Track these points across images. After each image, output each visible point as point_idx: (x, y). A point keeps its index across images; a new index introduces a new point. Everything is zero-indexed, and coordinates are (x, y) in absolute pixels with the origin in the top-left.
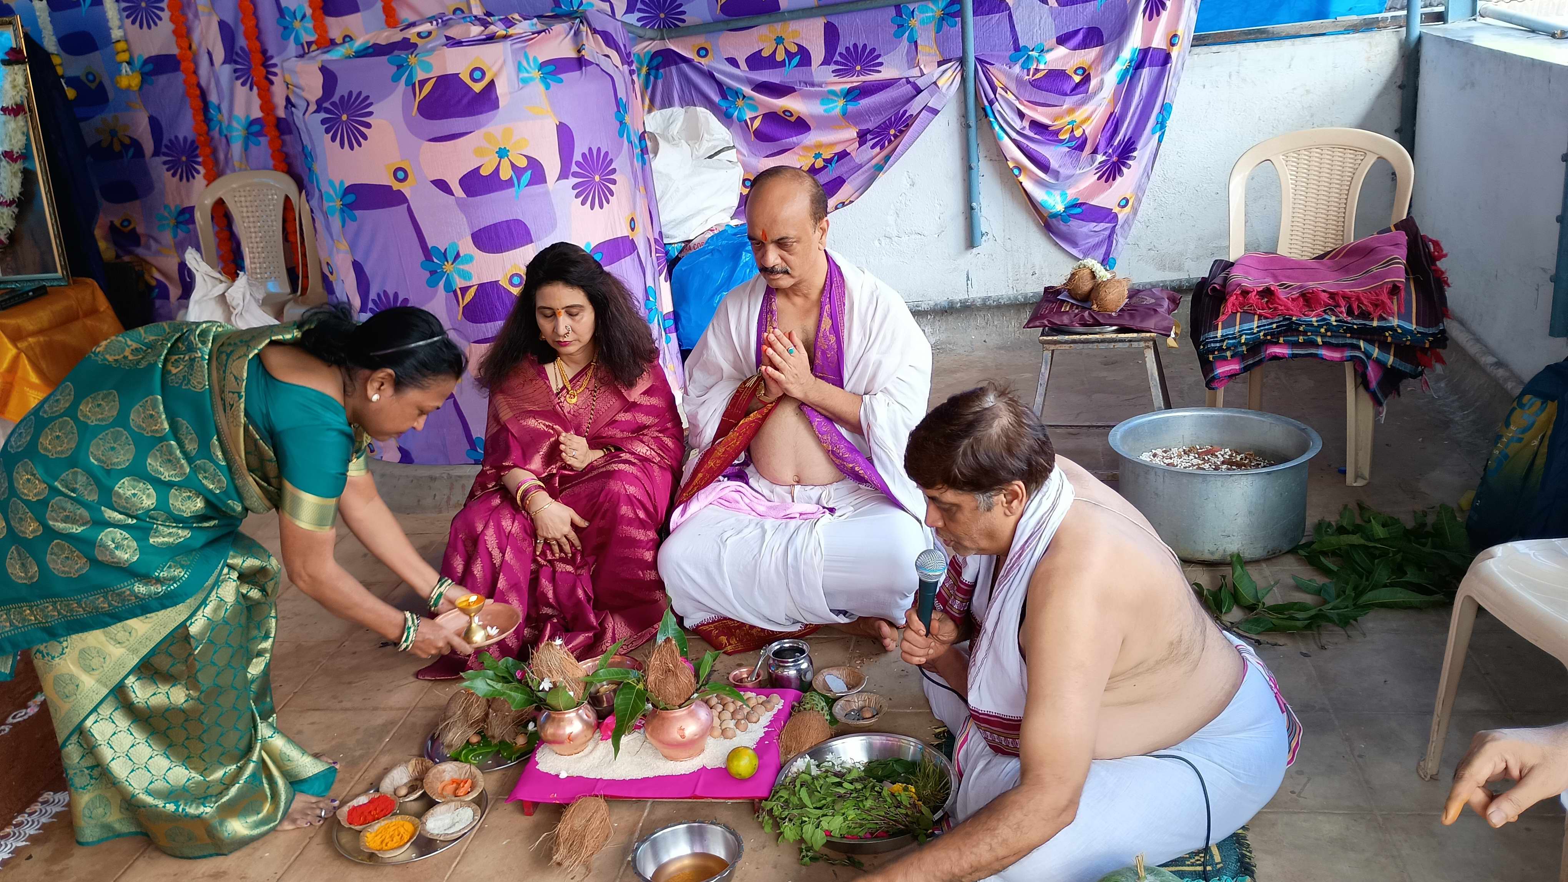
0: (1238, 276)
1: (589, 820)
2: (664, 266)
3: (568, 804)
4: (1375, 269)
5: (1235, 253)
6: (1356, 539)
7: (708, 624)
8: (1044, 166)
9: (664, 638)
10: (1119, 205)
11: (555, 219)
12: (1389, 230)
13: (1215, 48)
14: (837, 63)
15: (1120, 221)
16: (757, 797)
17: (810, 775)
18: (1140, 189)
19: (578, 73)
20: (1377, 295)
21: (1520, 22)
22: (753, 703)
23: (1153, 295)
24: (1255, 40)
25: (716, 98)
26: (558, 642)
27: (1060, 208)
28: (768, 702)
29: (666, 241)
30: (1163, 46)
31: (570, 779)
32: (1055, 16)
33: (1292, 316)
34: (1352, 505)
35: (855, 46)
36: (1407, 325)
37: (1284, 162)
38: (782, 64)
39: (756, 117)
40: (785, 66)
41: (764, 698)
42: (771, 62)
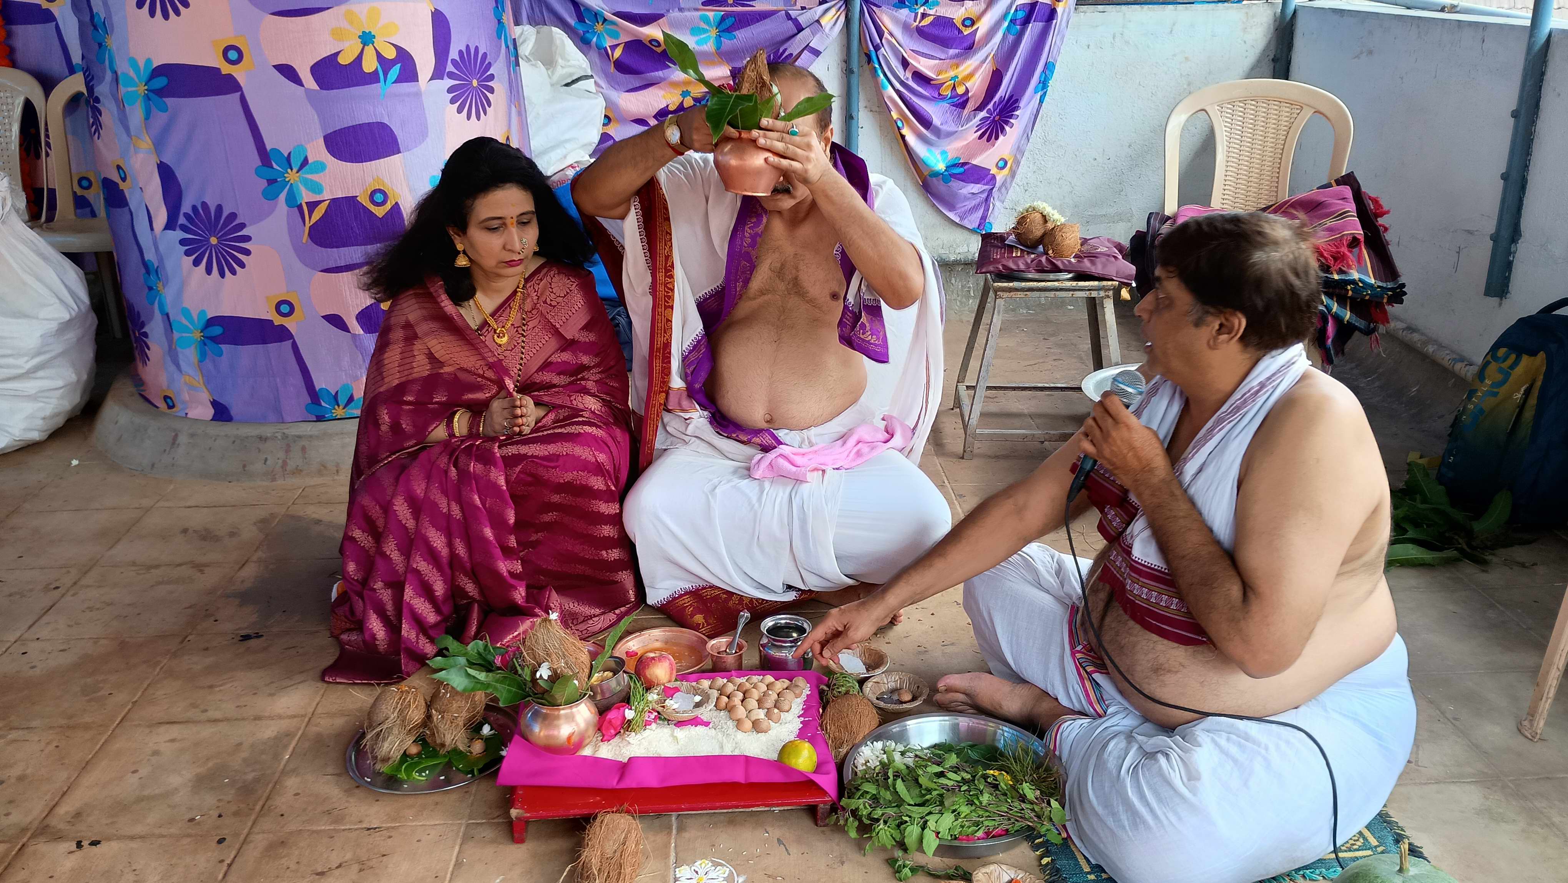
4: (1329, 222)
5: (1171, 208)
8: (926, 122)
10: (997, 165)
11: (427, 127)
13: (1099, 8)
15: (997, 185)
18: (1019, 151)
20: (1334, 248)
22: (778, 688)
27: (941, 167)
28: (794, 686)
36: (1366, 279)
37: (1219, 113)
39: (617, 46)
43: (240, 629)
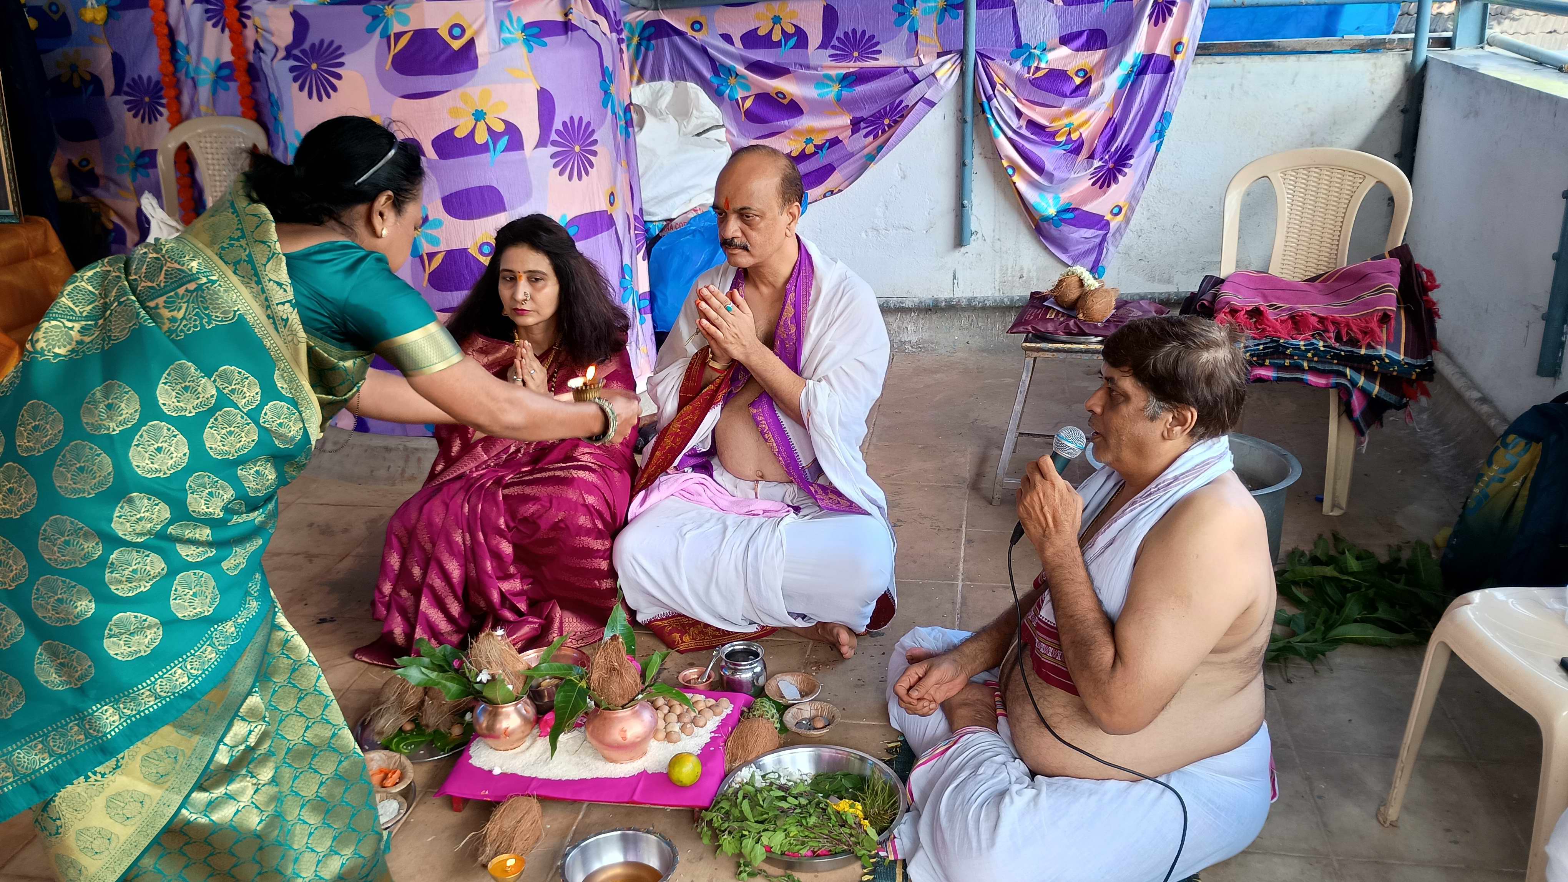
0: (1227, 294)
1: (520, 821)
2: (643, 245)
3: (498, 803)
4: (1367, 296)
5: (1226, 270)
6: (1329, 571)
7: (662, 619)
8: (1039, 168)
9: (612, 635)
10: (1111, 211)
11: (531, 189)
12: (1382, 257)
13: (1219, 59)
14: (834, 47)
15: (1112, 231)
16: (697, 807)
17: (753, 786)
18: (1134, 198)
19: (563, 37)
20: (1367, 322)
21: (1528, 53)
22: (701, 706)
23: (1140, 308)
24: (1260, 53)
25: (708, 74)
26: (500, 632)
27: (1051, 211)
28: (717, 706)
29: (646, 218)
30: (1167, 53)
31: (503, 775)
32: (1060, 15)
33: (1280, 338)
34: (1328, 535)
35: (854, 31)
36: (1395, 356)
37: (1281, 180)
38: (778, 44)
39: (748, 97)
40: (781, 46)
41: (712, 702)
42: (766, 42)
43: (321, 613)
